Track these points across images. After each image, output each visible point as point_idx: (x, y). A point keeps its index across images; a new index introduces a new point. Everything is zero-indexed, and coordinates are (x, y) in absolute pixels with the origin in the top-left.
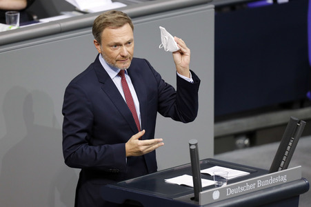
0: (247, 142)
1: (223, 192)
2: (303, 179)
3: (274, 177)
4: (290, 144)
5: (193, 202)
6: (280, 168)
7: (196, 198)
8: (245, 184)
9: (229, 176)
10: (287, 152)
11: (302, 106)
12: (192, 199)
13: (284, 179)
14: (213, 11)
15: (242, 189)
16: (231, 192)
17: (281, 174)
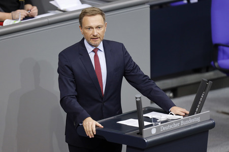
0: (171, 95)
1: (158, 129)
2: (211, 120)
3: (192, 118)
4: (202, 96)
5: (139, 136)
6: (196, 113)
7: (141, 133)
8: (172, 123)
9: (162, 118)
10: (200, 102)
11: (207, 71)
12: (138, 134)
13: (198, 120)
14: (149, 9)
15: (171, 127)
16: (164, 129)
17: (196, 117)
